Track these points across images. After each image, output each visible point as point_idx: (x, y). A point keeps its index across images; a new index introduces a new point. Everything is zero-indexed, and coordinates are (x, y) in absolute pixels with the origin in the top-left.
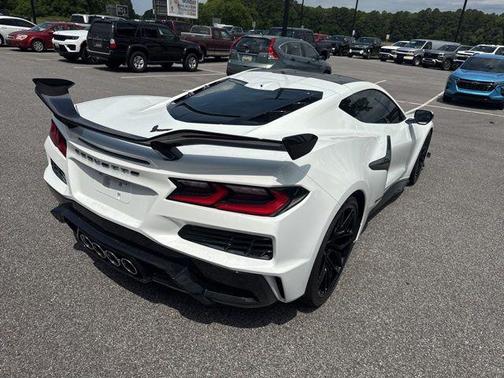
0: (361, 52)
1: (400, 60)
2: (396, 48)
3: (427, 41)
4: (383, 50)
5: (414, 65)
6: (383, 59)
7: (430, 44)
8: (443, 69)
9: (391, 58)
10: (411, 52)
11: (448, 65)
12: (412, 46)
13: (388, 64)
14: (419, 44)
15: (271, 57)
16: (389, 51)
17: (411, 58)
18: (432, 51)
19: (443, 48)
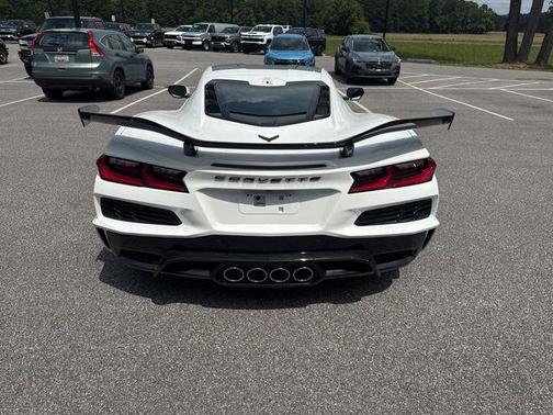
0: (145, 40)
1: (189, 46)
2: (181, 33)
3: (209, 24)
4: (167, 36)
5: (204, 50)
6: (170, 46)
7: (212, 27)
8: (232, 52)
9: (179, 45)
10: (198, 37)
11: (235, 47)
12: (197, 30)
13: (176, 51)
14: (203, 28)
15: (95, 54)
16: (174, 37)
17: (200, 43)
18: (218, 34)
19: (226, 31)
